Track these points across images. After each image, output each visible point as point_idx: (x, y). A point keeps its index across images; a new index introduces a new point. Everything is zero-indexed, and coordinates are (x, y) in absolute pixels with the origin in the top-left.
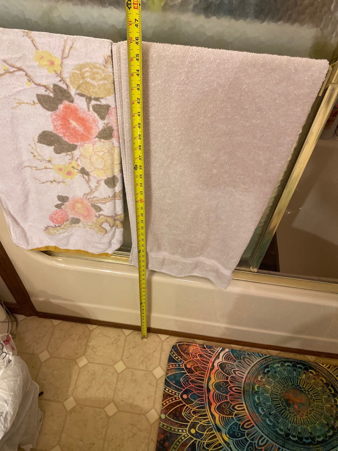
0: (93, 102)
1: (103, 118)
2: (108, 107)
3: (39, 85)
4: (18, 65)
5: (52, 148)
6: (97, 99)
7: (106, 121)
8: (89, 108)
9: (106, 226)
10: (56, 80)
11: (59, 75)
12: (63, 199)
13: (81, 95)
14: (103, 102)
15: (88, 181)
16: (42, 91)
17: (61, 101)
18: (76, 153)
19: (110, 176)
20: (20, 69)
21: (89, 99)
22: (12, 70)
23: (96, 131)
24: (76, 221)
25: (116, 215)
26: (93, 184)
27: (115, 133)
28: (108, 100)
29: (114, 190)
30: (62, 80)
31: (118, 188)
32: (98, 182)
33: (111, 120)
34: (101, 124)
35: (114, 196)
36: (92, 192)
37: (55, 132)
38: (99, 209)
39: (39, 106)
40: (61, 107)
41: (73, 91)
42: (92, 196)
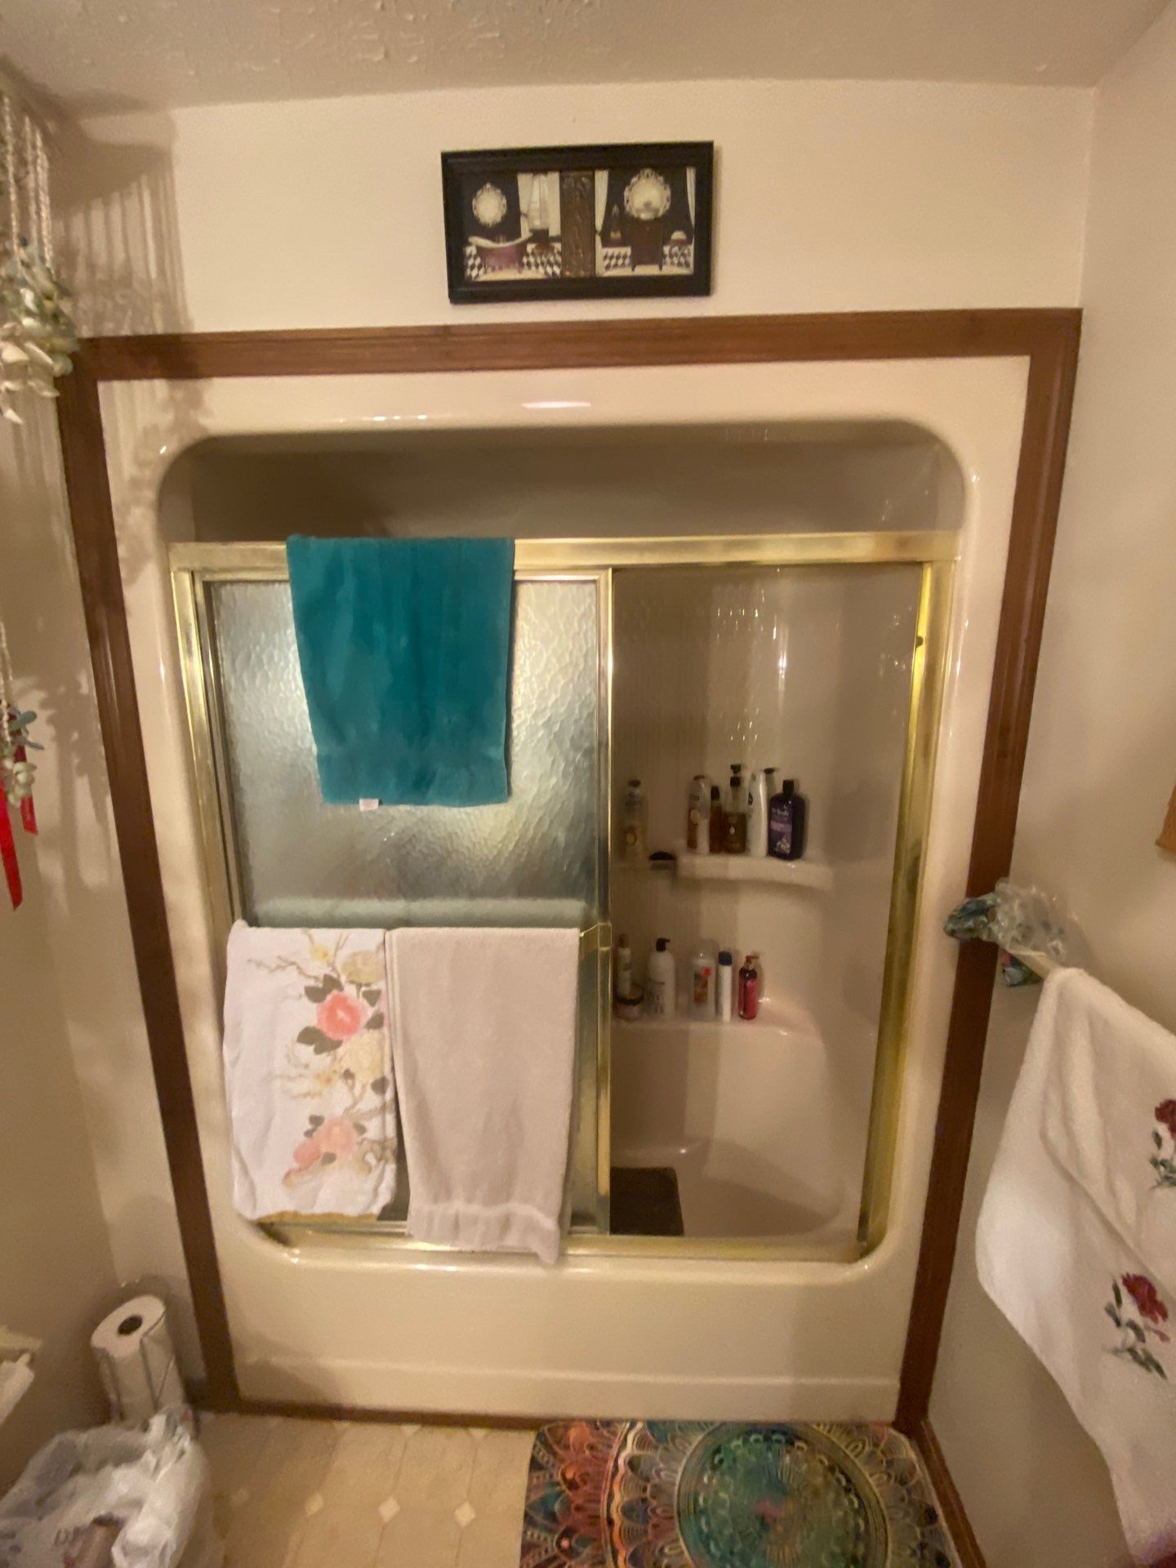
0: (364, 989)
1: (372, 1004)
2: (378, 993)
3: (309, 977)
4: (292, 960)
5: (311, 1048)
6: (368, 985)
7: (376, 1008)
8: (358, 996)
9: (371, 1159)
10: (327, 971)
11: (332, 965)
12: (316, 1121)
13: (352, 982)
14: (374, 987)
15: (352, 1088)
16: (311, 983)
17: (330, 991)
18: (341, 1051)
19: (379, 1076)
20: (293, 963)
21: (359, 986)
22: (283, 964)
23: (364, 1021)
24: (330, 1158)
25: (385, 1140)
26: (358, 1089)
27: (386, 1022)
28: (379, 985)
29: (384, 1098)
30: (334, 969)
31: (389, 1095)
32: (364, 1086)
33: (382, 1006)
34: (370, 1012)
35: (383, 1109)
36: (355, 1103)
37: (319, 1027)
38: (361, 1129)
39: (305, 1000)
40: (329, 997)
41: (343, 979)
42: (355, 1110)
